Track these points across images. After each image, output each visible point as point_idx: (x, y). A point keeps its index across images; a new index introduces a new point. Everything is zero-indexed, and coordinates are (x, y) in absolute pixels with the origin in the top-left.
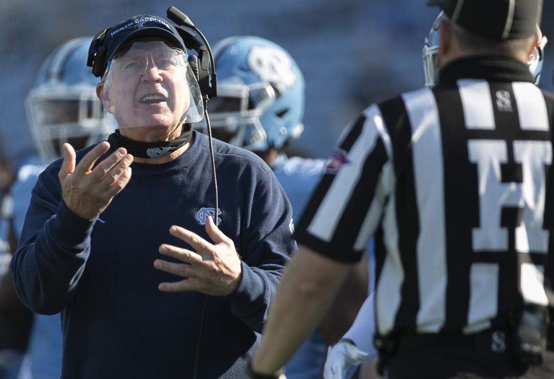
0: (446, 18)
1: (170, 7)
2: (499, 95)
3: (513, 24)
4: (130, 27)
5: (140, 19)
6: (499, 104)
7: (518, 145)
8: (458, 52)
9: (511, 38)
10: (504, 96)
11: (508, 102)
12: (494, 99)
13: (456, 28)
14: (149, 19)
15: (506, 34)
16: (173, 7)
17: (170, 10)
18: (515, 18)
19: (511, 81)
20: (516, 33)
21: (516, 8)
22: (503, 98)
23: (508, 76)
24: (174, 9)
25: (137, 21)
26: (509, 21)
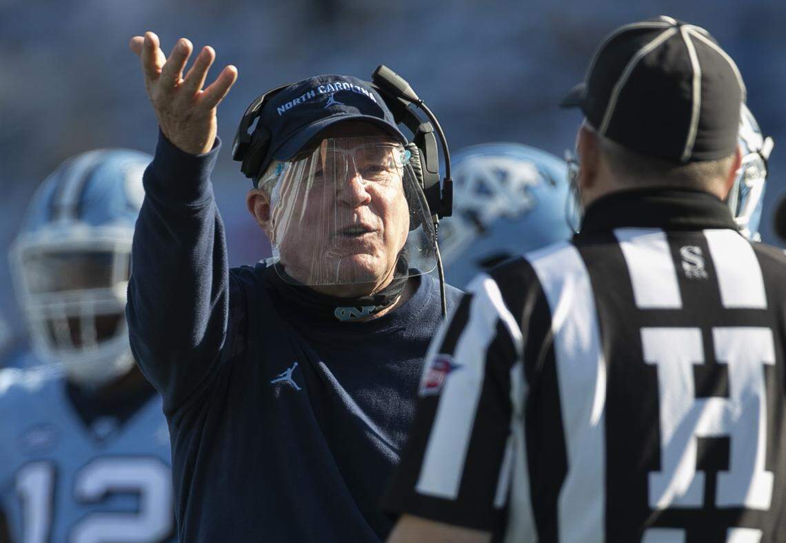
0: (590, 128)
1: (379, 68)
2: (684, 252)
3: (698, 137)
4: (310, 100)
5: (325, 85)
6: (686, 266)
7: (720, 335)
8: (610, 182)
9: (694, 159)
10: (693, 253)
11: (700, 264)
12: (677, 259)
13: (606, 143)
14: (342, 86)
15: (687, 153)
16: (384, 68)
17: (381, 72)
18: (702, 126)
19: (702, 228)
20: (703, 150)
21: (702, 109)
22: (691, 256)
23: (695, 220)
24: (386, 71)
25: (323, 90)
26: (693, 130)
